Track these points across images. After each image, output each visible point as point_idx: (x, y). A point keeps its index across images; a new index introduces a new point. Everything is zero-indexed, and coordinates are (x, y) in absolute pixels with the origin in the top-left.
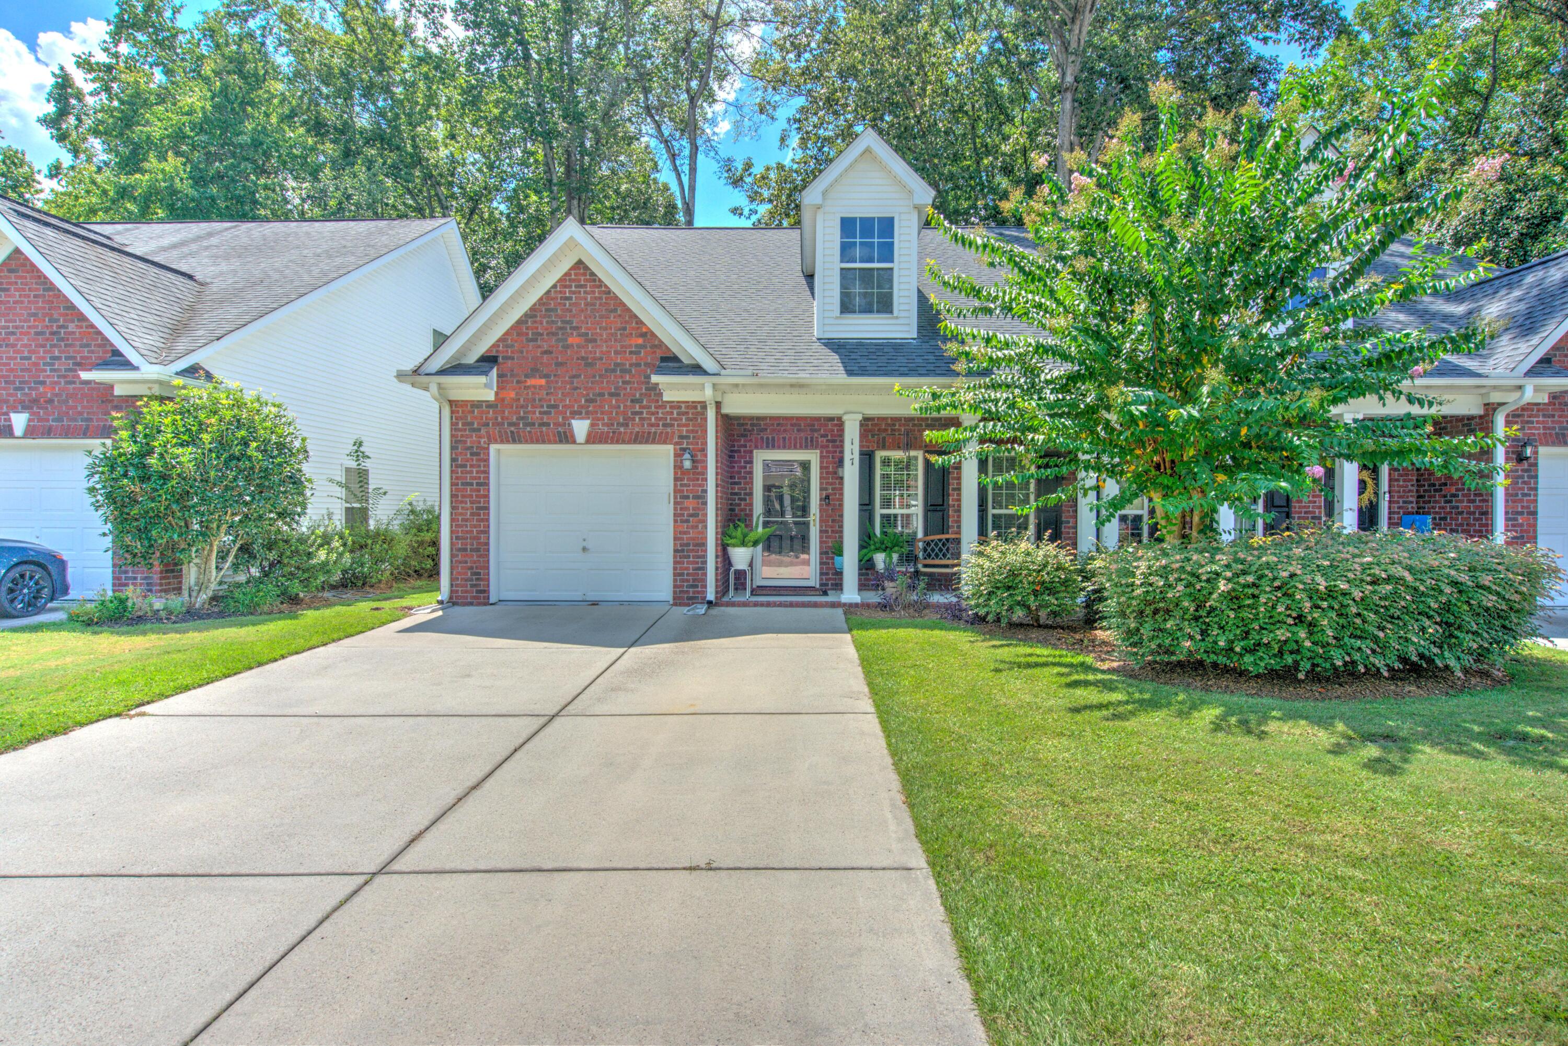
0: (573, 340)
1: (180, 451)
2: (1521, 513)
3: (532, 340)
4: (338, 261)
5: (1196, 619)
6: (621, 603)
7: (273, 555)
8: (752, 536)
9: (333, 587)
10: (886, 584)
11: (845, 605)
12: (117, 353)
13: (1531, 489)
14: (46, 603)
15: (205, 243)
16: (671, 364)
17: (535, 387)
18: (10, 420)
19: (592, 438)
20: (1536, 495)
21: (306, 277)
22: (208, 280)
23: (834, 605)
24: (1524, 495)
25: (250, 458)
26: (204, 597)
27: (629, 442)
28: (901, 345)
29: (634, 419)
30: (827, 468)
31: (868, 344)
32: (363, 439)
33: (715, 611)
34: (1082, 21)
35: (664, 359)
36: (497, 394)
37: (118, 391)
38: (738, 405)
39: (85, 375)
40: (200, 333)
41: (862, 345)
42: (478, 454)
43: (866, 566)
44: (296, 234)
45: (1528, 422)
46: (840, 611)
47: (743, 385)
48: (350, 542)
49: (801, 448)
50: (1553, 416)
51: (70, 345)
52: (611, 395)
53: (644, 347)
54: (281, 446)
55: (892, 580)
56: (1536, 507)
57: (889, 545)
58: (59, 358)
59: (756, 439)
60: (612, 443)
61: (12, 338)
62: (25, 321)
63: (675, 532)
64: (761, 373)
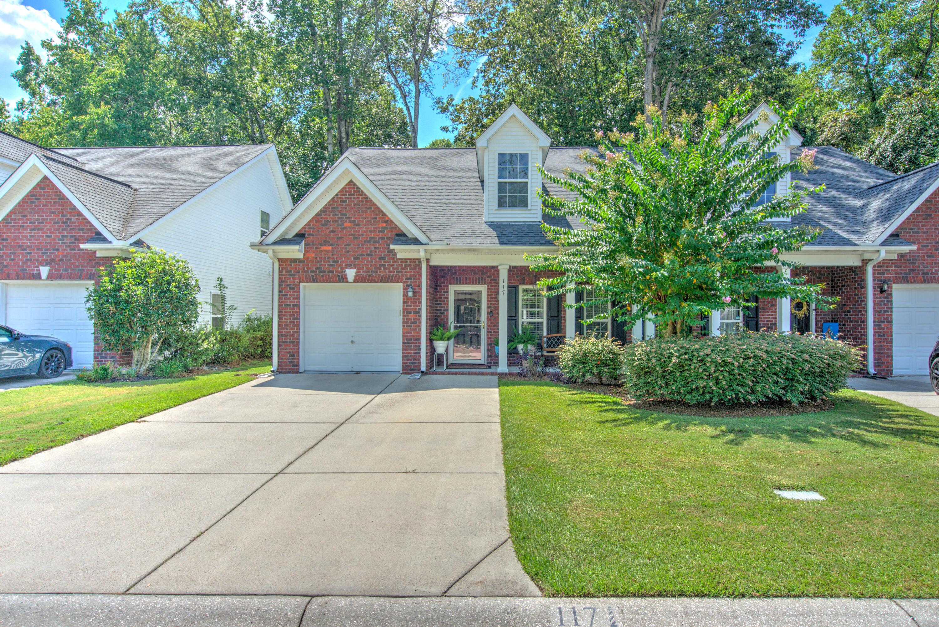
0: (347, 224)
1: (136, 288)
2: (883, 322)
3: (324, 225)
4: (210, 174)
5: (664, 377)
6: (373, 372)
7: (179, 345)
8: (447, 335)
9: (208, 364)
10: (524, 362)
11: (499, 374)
12: (98, 233)
13: (888, 308)
14: (62, 371)
15: (131, 162)
16: (401, 238)
17: (325, 251)
18: (39, 270)
19: (357, 279)
20: (891, 312)
21: (193, 185)
22: (138, 187)
23: (493, 374)
24: (885, 311)
25: (171, 291)
26: (144, 368)
27: (378, 282)
28: (533, 225)
29: (380, 269)
30: (491, 295)
31: (514, 225)
32: (222, 277)
33: (425, 377)
34: (658, 14)
35: (397, 235)
36: (304, 255)
37: (98, 255)
38: (439, 260)
39: (82, 246)
40: (140, 221)
41: (510, 225)
42: (294, 288)
43: (512, 352)
44: (182, 155)
45: (886, 270)
46: (496, 377)
47: (442, 250)
48: (219, 338)
49: (476, 283)
50: (901, 267)
51: (73, 229)
52: (368, 255)
53: (386, 228)
54: (187, 285)
55: (526, 360)
56: (891, 318)
57: (526, 339)
58: (67, 236)
59: (450, 279)
60: (368, 282)
61: (41, 225)
62: (48, 216)
63: (403, 332)
64: (452, 243)
